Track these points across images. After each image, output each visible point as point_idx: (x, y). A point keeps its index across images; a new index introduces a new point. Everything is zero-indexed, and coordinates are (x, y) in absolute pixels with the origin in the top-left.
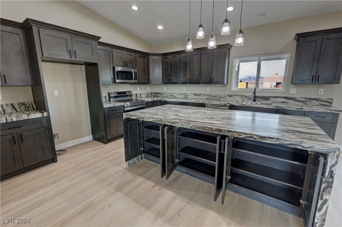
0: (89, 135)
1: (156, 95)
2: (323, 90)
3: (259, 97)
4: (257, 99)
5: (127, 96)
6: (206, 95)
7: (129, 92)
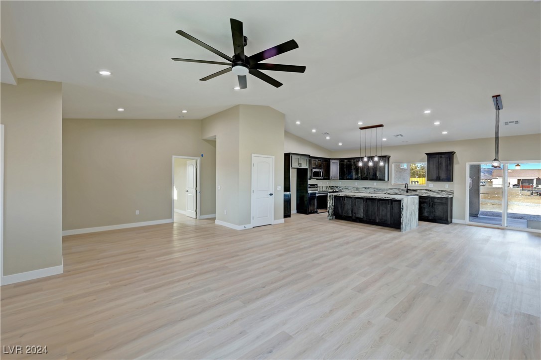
1: (332, 188)
2: (448, 185)
3: (410, 190)
4: (409, 191)
5: (314, 187)
6: (373, 188)
7: (316, 184)
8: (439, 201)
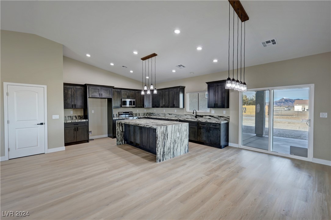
0: (106, 134)
1: (150, 114)
2: (225, 111)
6: (174, 114)
7: (131, 112)
8: (214, 127)
